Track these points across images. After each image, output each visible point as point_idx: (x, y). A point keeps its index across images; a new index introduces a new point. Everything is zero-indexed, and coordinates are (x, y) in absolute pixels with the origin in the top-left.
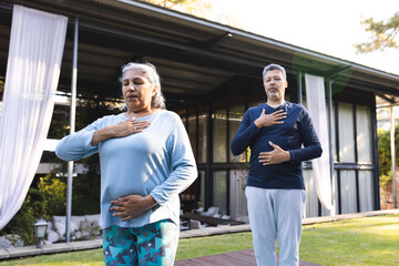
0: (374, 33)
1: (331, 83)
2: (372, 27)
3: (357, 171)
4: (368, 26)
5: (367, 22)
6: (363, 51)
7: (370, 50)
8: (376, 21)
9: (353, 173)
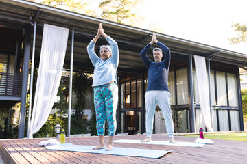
0: (240, 32)
1: (209, 60)
2: (239, 29)
3: (229, 110)
4: (236, 28)
5: (236, 25)
6: (234, 43)
7: (239, 42)
8: (241, 25)
9: (227, 112)
